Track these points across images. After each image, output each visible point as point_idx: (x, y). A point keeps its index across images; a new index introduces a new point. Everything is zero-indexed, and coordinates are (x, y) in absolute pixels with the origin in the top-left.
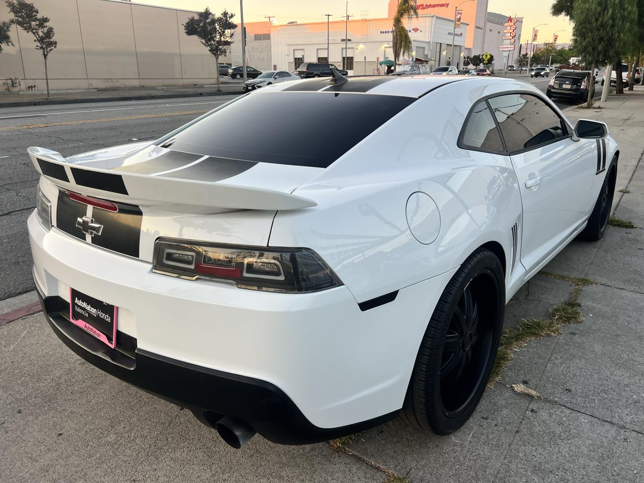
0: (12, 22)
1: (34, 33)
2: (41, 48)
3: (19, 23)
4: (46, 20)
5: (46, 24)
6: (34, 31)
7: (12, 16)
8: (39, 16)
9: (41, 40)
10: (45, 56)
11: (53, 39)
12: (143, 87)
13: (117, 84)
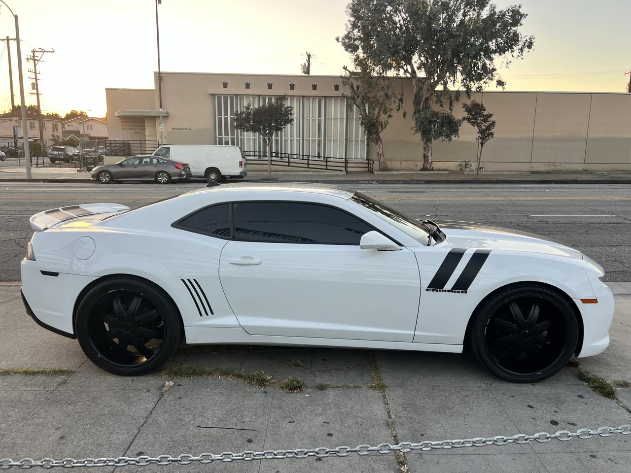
0: (464, 119)
1: (478, 126)
2: (481, 138)
3: (469, 120)
4: (490, 116)
5: (490, 119)
6: (479, 125)
7: (466, 114)
8: (485, 113)
9: (482, 132)
10: (482, 144)
11: (493, 131)
12: (585, 171)
13: (559, 168)
